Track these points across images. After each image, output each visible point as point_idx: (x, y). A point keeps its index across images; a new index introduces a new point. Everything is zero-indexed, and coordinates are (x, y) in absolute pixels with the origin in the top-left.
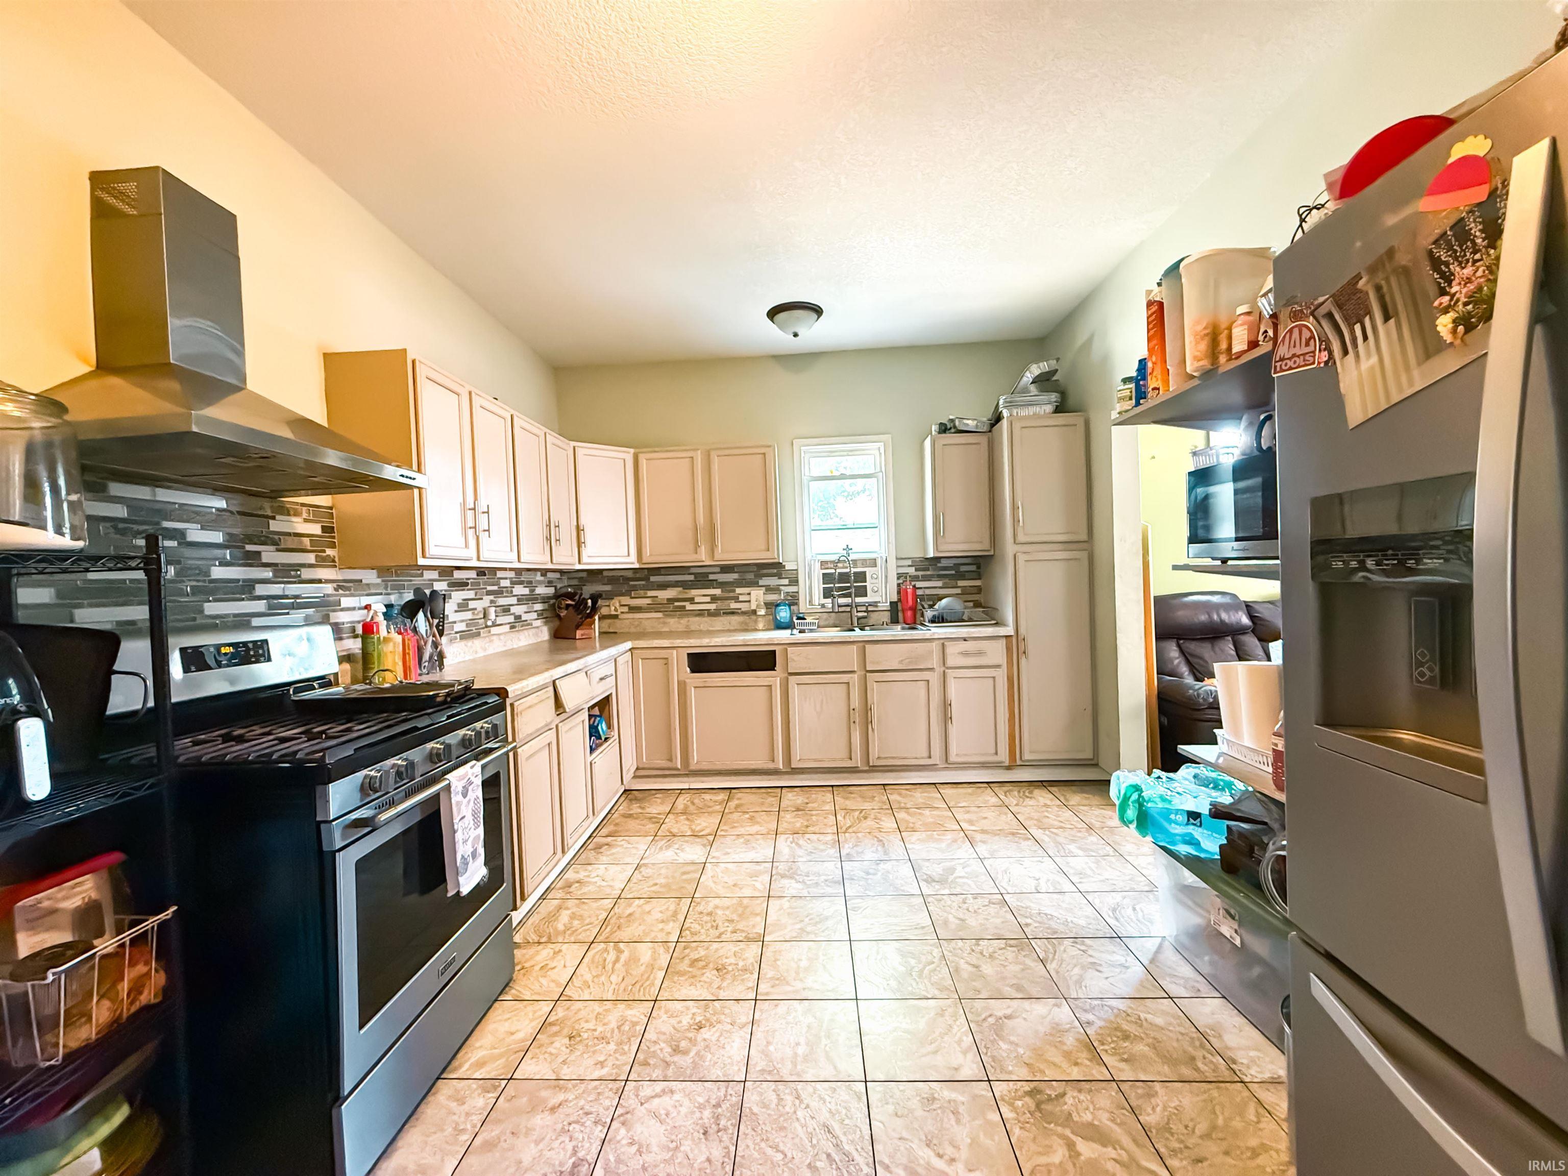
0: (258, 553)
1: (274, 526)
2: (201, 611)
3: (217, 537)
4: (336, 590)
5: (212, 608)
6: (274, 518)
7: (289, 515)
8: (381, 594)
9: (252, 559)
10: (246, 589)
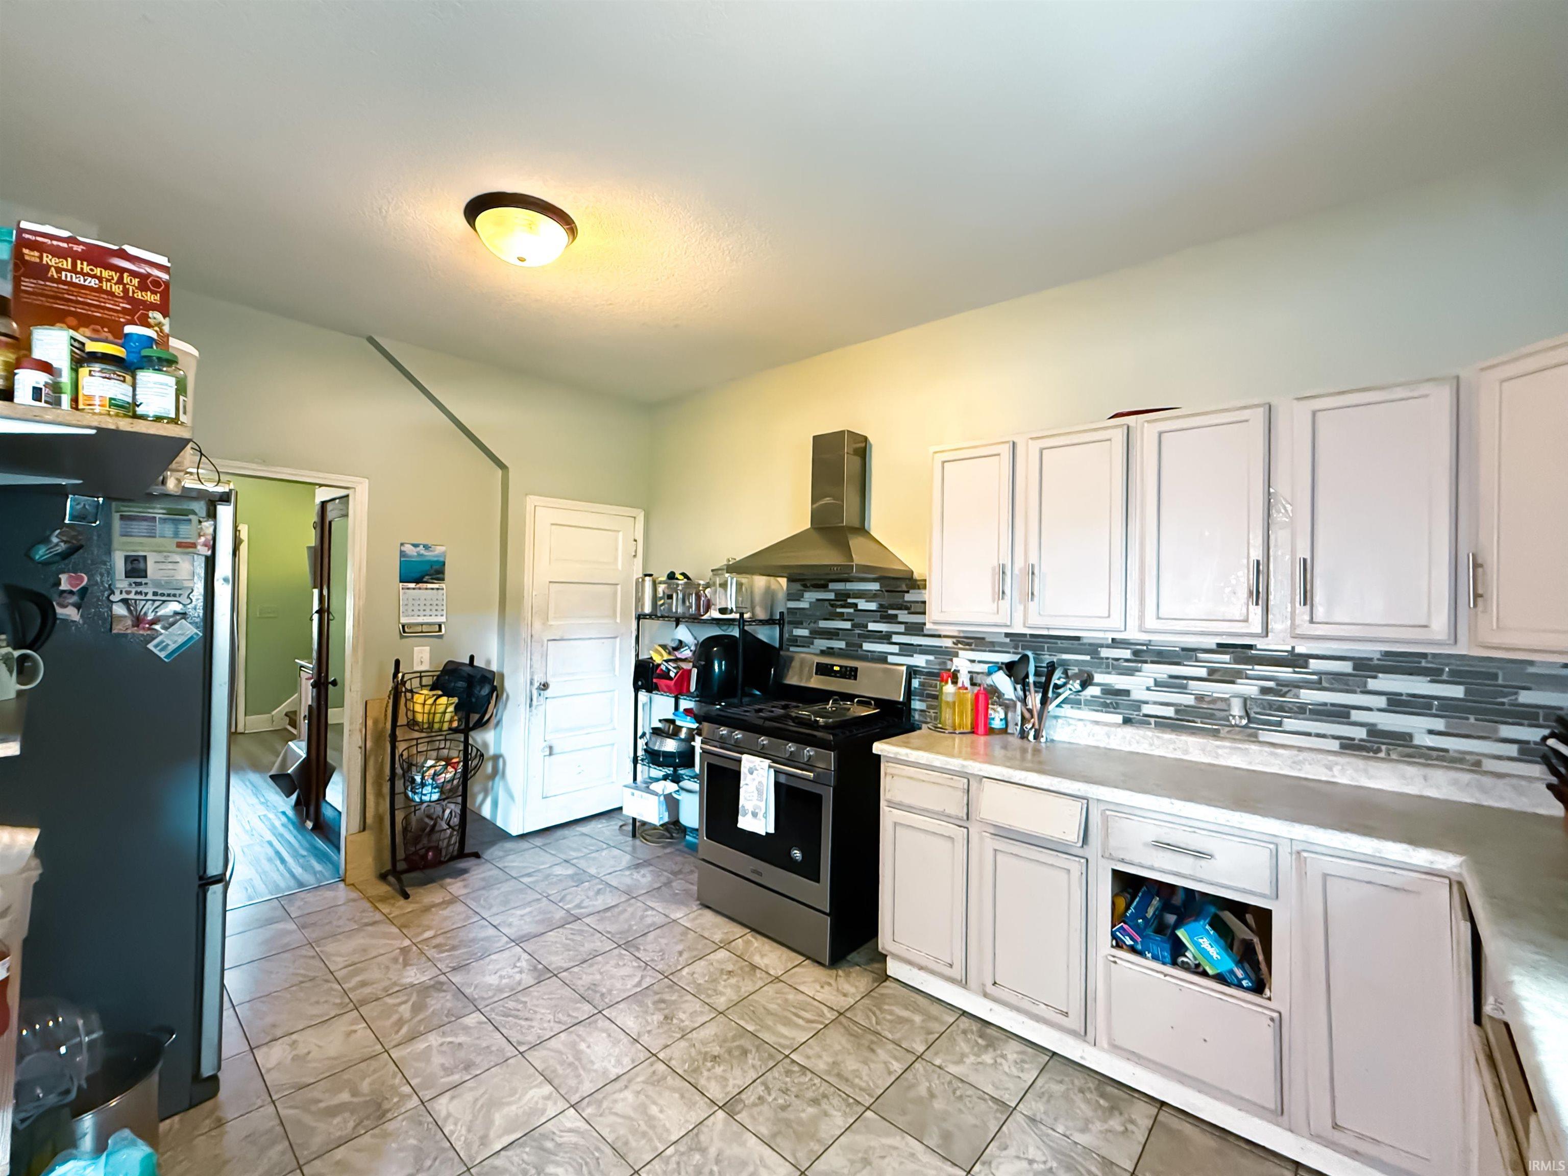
0: (896, 616)
1: (908, 597)
2: (861, 646)
3: (873, 606)
4: (954, 643)
5: (867, 646)
6: (908, 592)
7: (919, 588)
8: (1009, 652)
9: (892, 619)
10: (886, 638)
